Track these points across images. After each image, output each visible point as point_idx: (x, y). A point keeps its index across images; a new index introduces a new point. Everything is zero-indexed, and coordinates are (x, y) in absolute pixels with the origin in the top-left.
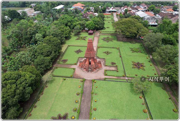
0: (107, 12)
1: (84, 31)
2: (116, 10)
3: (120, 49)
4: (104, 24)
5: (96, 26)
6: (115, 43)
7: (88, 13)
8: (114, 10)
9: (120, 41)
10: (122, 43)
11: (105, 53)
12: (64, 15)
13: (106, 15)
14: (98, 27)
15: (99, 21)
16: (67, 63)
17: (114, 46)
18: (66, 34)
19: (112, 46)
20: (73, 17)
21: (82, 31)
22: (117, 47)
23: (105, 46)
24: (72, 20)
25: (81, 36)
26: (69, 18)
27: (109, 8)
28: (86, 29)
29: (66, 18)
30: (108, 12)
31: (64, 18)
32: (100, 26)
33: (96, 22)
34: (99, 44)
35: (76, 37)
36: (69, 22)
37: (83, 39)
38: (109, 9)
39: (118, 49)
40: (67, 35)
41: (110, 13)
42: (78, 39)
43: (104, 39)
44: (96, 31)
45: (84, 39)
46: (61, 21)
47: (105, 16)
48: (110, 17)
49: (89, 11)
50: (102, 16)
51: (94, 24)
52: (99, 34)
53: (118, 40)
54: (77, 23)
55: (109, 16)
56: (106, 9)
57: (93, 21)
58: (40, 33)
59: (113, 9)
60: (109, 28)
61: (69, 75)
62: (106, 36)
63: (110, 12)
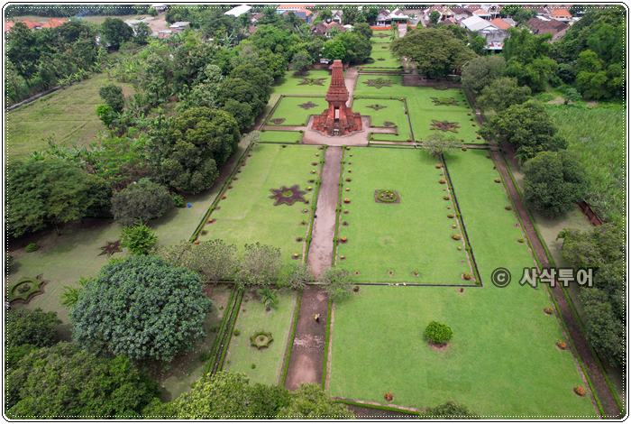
0: (380, 22)
1: (318, 66)
2: (406, 17)
3: (408, 101)
4: (370, 48)
5: (350, 52)
6: (398, 89)
7: (325, 24)
8: (401, 16)
9: (410, 86)
10: (413, 89)
11: (372, 107)
12: (265, 26)
13: (377, 29)
14: (353, 55)
15: (357, 42)
16: (286, 123)
17: (394, 96)
18: (275, 70)
19: (389, 96)
20: (288, 30)
21: (312, 68)
22: (401, 96)
23: (370, 95)
24: (287, 38)
25: (310, 77)
26: (279, 34)
27: (388, 11)
28: (323, 61)
29: (271, 32)
30: (383, 22)
31: (265, 34)
32: (360, 52)
33: (348, 41)
34: (357, 91)
35: (297, 81)
36: (278, 42)
37: (315, 83)
38: (387, 14)
39: (404, 100)
40: (278, 72)
41: (388, 26)
42: (303, 84)
43: (369, 83)
44: (350, 67)
45: (319, 82)
46: (258, 41)
47: (375, 33)
48: (387, 36)
49: (329, 20)
50: (364, 31)
51: (345, 46)
52: (356, 73)
53: (404, 83)
54: (300, 46)
55: (384, 32)
56: (378, 14)
57: (342, 39)
58: (216, 63)
59: (397, 14)
60: (383, 60)
61: (293, 141)
62: (374, 77)
63: (388, 22)
